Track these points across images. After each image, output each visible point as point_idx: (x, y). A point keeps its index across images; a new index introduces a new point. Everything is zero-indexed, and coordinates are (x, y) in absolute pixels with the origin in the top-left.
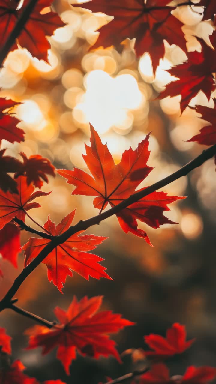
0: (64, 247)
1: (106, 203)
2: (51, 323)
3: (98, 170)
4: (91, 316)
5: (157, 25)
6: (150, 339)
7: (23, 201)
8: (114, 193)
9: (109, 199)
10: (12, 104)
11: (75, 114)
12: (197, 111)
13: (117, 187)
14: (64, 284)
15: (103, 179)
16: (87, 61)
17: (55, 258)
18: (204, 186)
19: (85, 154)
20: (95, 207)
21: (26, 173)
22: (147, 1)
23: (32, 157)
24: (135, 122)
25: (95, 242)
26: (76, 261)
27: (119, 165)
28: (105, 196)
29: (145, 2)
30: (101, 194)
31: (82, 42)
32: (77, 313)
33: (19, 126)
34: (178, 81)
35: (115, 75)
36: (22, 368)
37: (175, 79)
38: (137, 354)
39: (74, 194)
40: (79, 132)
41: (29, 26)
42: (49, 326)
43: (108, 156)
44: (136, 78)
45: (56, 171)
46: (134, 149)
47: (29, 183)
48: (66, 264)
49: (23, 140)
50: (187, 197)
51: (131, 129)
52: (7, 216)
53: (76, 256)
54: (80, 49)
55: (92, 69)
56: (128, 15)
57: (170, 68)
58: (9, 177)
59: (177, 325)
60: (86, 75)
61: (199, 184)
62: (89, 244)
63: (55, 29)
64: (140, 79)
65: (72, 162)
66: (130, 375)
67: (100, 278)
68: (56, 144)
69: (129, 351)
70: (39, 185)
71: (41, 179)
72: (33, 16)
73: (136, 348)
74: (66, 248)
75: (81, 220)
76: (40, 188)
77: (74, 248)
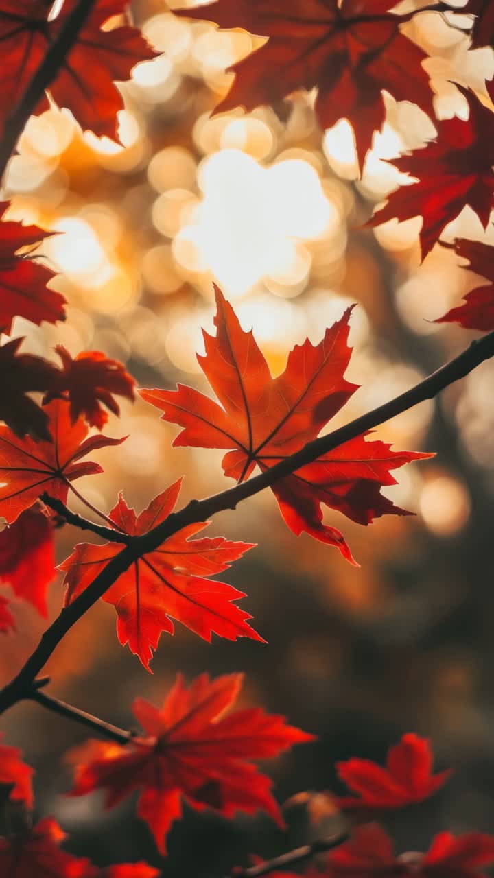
0: (155, 566)
1: (250, 466)
2: (125, 733)
3: (232, 390)
4: (216, 719)
5: (368, 58)
6: (350, 769)
7: (63, 456)
8: (271, 442)
9: (259, 454)
10: (36, 235)
11: (177, 250)
12: (459, 253)
13: (277, 429)
14: (155, 650)
15: (243, 410)
16: (205, 128)
17: (134, 590)
18: (472, 415)
19: (204, 354)
20: (226, 474)
21: (70, 394)
22: (343, 3)
23: (83, 357)
24: (314, 269)
25: (225, 555)
26: (182, 597)
27: (281, 380)
28: (248, 449)
29: (340, 4)
30: (240, 445)
31: (193, 85)
32: (183, 711)
33: (52, 285)
34: (415, 185)
35: (269, 161)
36: (59, 835)
37: (407, 180)
38: (321, 804)
39: (178, 446)
40: (187, 292)
41: (77, 58)
42: (122, 741)
43: (257, 358)
44: (317, 168)
45: (137, 390)
46: (315, 343)
47: (74, 416)
48: (161, 605)
49: (63, 318)
50: (435, 454)
51: (305, 284)
52: (26, 491)
53: (181, 586)
54: (190, 101)
55: (216, 147)
56: (301, 33)
57: (398, 156)
58: (31, 403)
59: (412, 737)
60: (202, 162)
61: (461, 410)
62: (212, 558)
63: (133, 64)
64: (327, 172)
65: (172, 359)
66: (302, 851)
67: (237, 638)
68: (135, 317)
69: (301, 797)
70: (99, 421)
71: (103, 407)
72: (84, 35)
73: (319, 789)
74: (159, 568)
75: (193, 499)
76: (100, 427)
77: (177, 568)
